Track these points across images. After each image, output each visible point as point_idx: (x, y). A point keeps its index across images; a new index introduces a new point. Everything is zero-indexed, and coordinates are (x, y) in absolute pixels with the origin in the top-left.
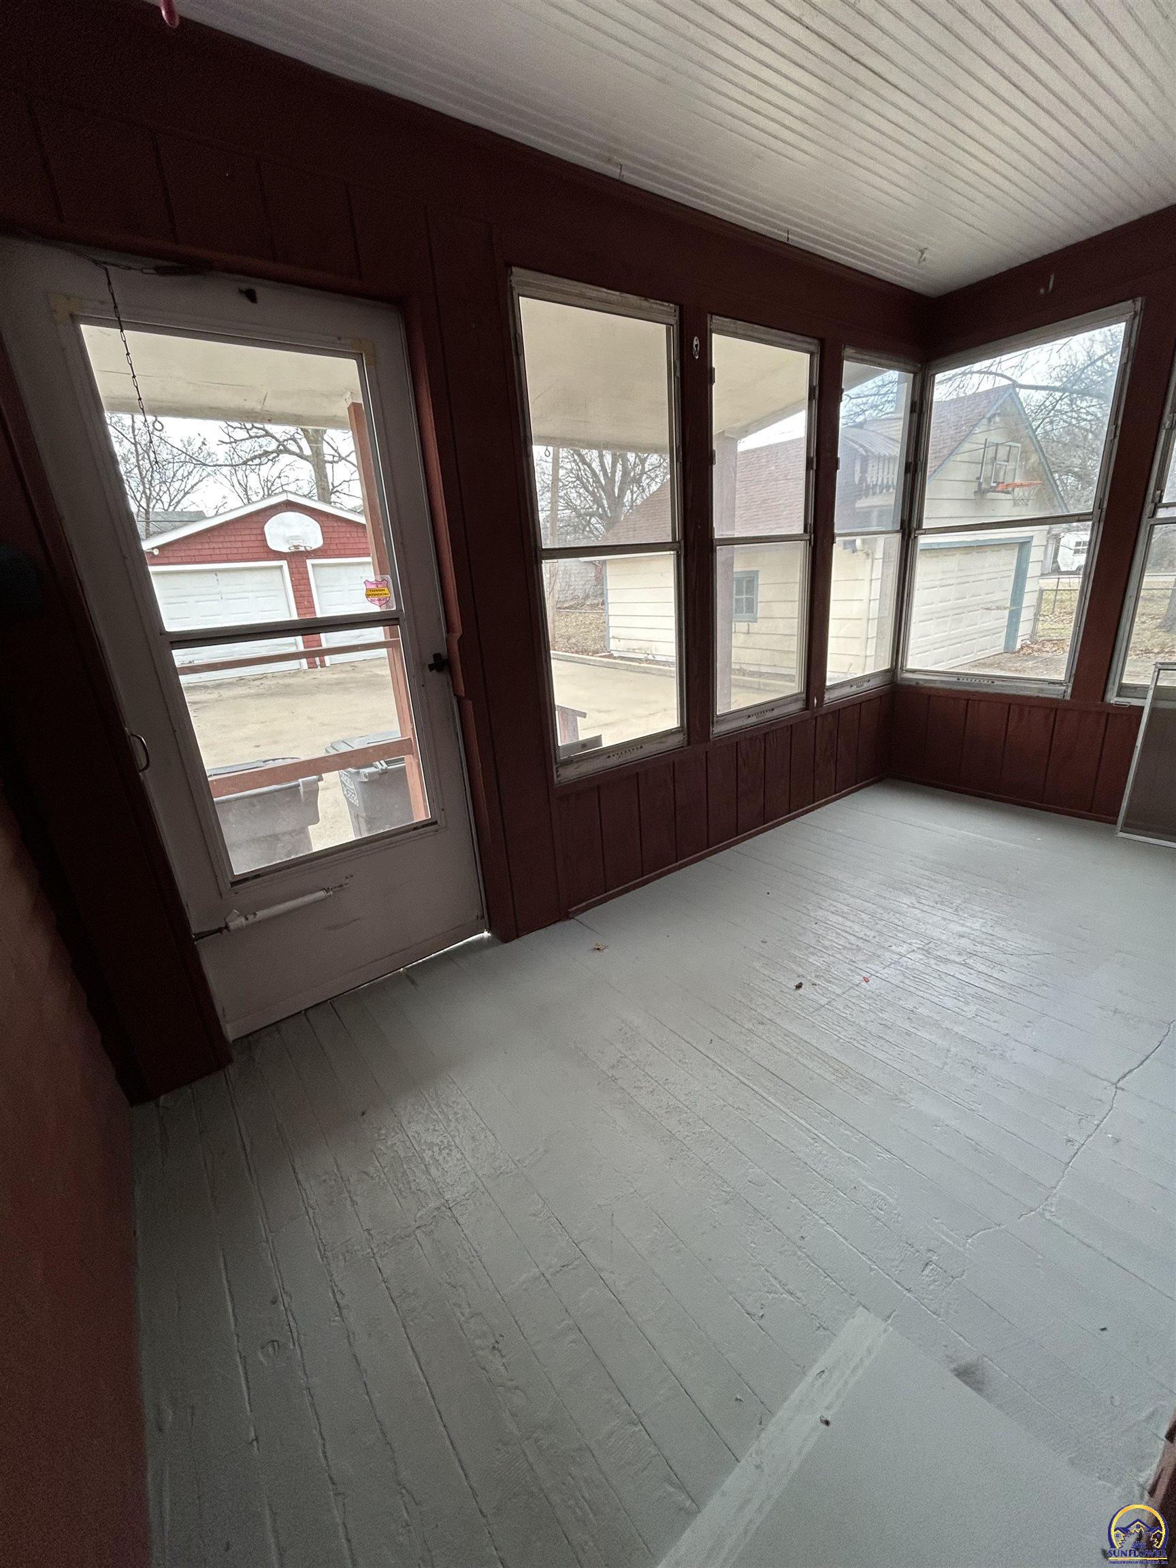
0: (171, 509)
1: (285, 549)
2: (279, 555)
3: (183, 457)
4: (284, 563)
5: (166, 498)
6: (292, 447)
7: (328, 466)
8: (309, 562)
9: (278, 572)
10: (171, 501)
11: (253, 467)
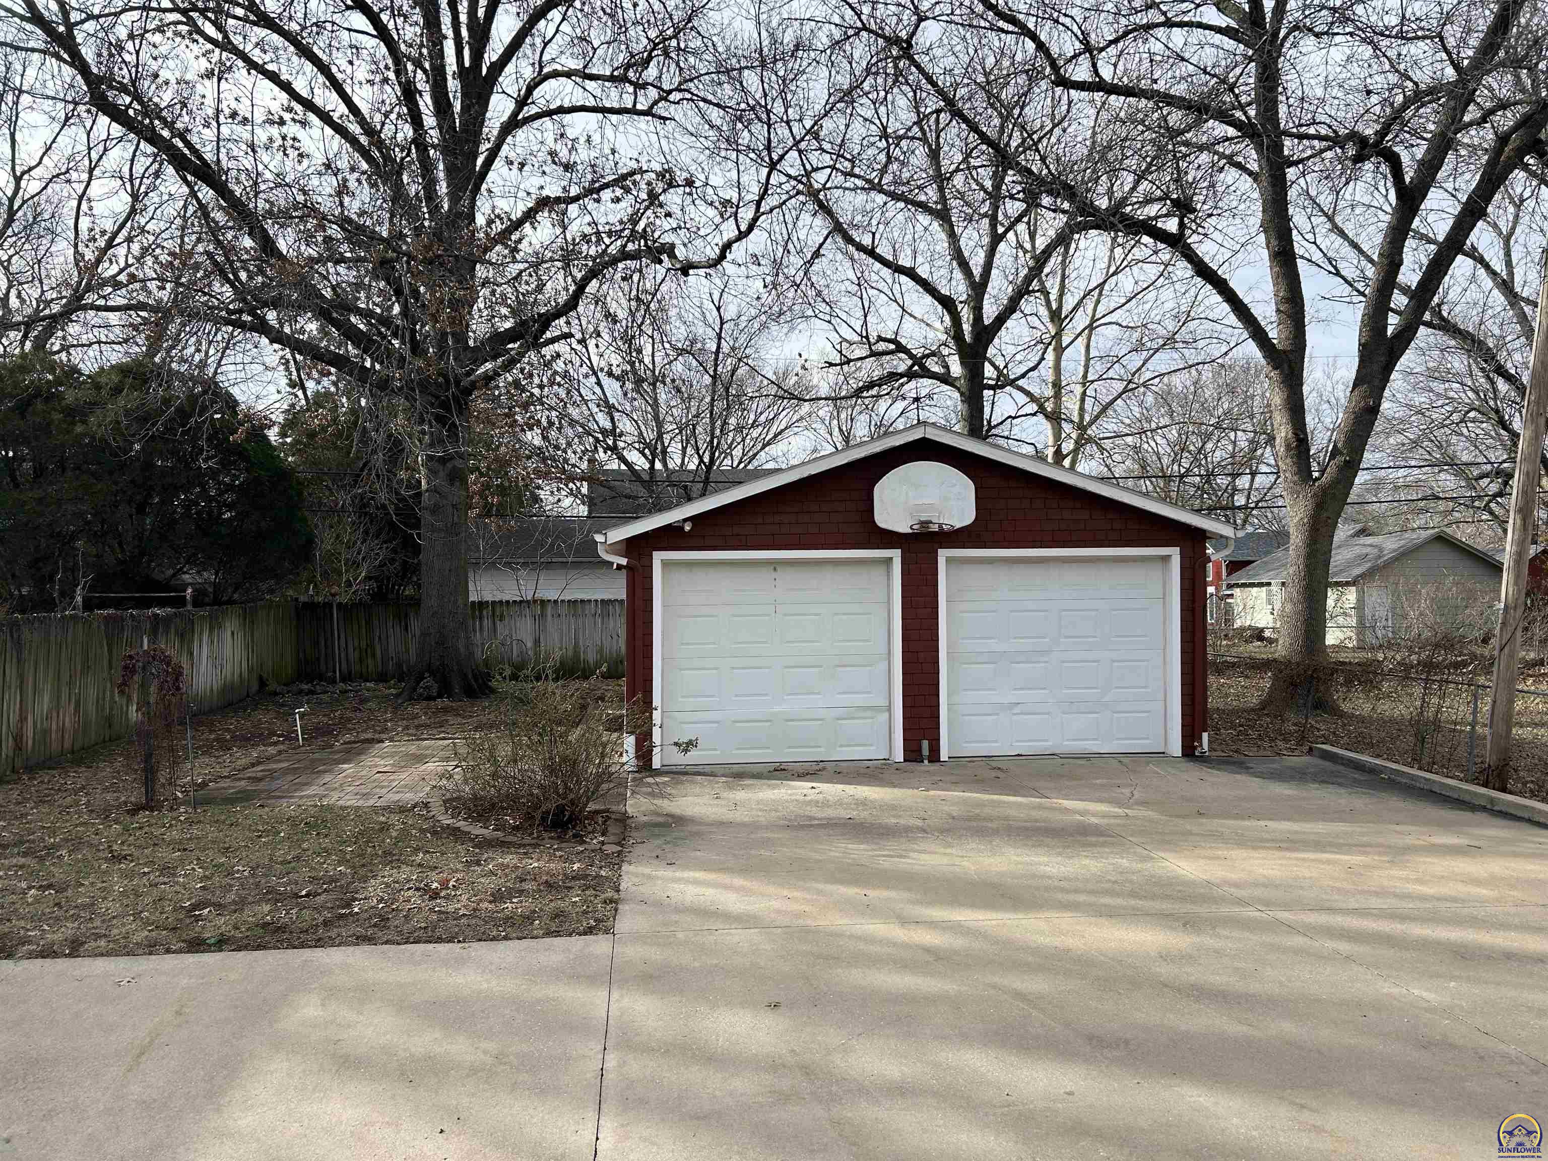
0: (742, 465)
1: (903, 528)
2: (888, 539)
3: (773, 390)
4: (896, 555)
5: (737, 452)
6: (933, 366)
7: (987, 393)
8: (943, 555)
9: (881, 570)
10: (744, 455)
11: (867, 401)
